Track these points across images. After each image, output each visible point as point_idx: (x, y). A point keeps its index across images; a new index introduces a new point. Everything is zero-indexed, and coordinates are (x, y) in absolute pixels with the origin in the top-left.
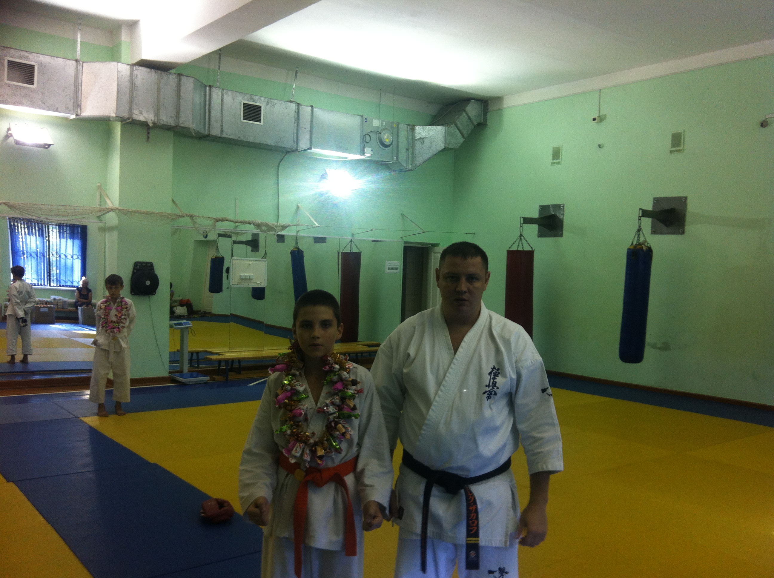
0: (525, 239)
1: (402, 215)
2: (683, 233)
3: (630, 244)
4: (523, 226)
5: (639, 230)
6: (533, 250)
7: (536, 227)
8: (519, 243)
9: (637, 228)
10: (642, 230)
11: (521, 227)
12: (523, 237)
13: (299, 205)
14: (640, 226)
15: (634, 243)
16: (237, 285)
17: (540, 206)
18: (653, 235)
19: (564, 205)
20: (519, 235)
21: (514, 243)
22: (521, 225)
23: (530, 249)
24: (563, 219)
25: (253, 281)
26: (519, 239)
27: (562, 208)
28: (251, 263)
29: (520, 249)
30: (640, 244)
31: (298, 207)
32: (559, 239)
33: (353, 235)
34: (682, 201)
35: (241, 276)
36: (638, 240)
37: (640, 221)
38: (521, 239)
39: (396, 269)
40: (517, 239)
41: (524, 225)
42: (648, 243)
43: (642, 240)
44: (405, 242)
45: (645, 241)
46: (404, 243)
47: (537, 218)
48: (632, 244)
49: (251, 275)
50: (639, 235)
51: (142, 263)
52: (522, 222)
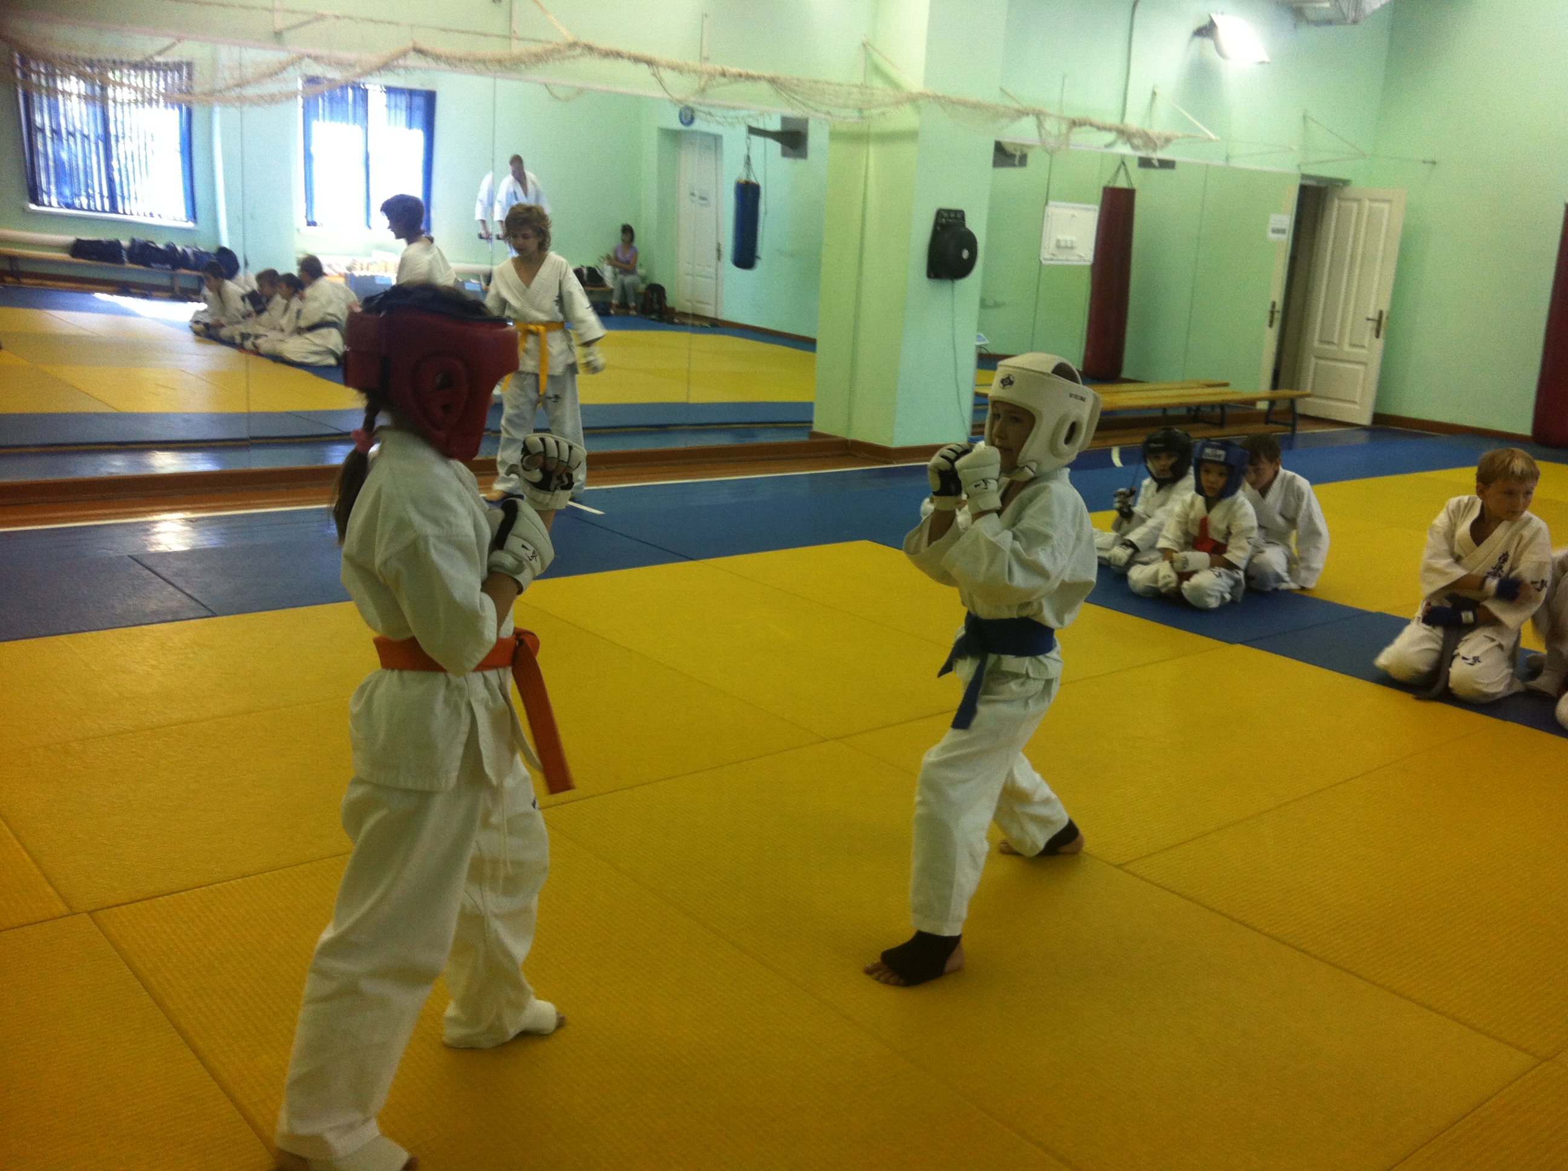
1: (1304, 117)
13: (1157, 91)
16: (1052, 260)
25: (1076, 251)
28: (1076, 214)
31: (1154, 94)
33: (1228, 158)
35: (1058, 241)
39: (1283, 231)
44: (1304, 176)
46: (1301, 179)
49: (1074, 238)
51: (949, 211)
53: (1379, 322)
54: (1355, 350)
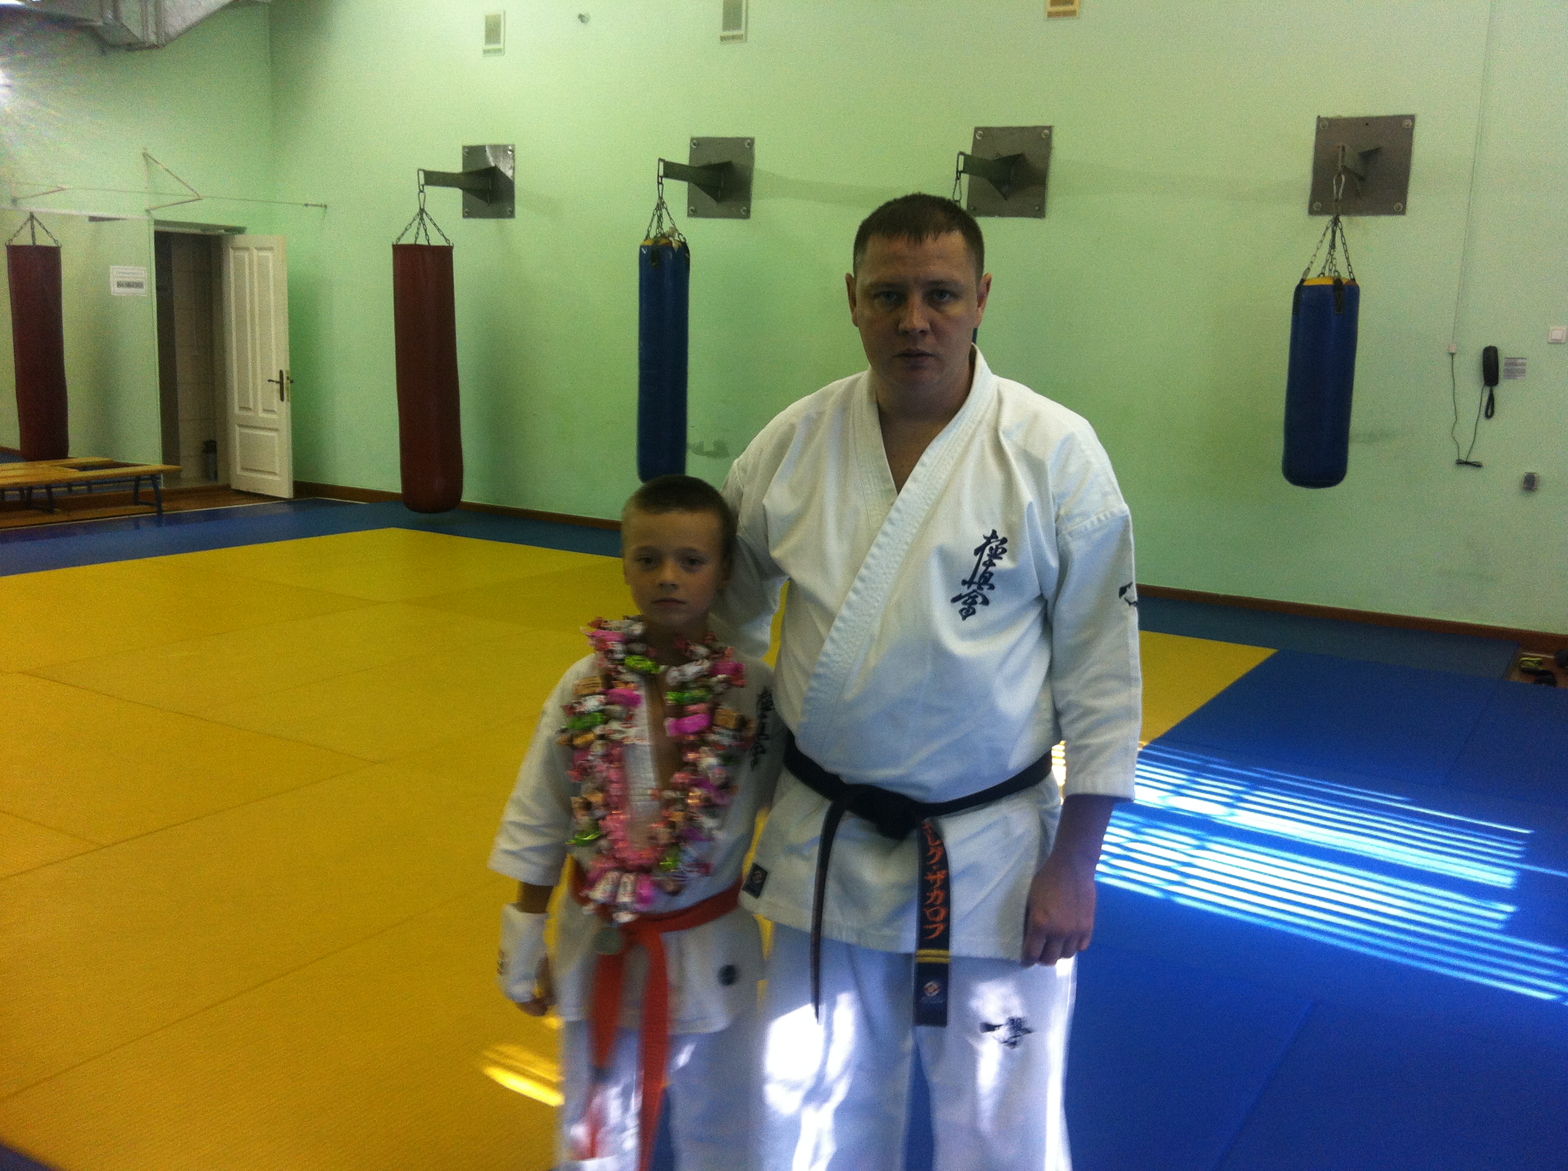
0: (431, 219)
1: (146, 156)
2: (747, 215)
3: (644, 238)
4: (425, 191)
5: (661, 205)
6: (451, 245)
7: (455, 195)
8: (418, 229)
9: (655, 201)
10: (665, 206)
11: (421, 191)
12: (427, 214)
14: (661, 198)
15: (652, 235)
17: (464, 147)
18: (690, 219)
19: (513, 146)
20: (418, 210)
21: (406, 229)
22: (422, 189)
23: (443, 243)
24: (513, 176)
26: (418, 220)
27: (510, 153)
29: (422, 241)
30: (663, 236)
32: (507, 222)
34: (745, 146)
36: (660, 226)
37: (661, 186)
38: (422, 219)
39: (139, 285)
40: (414, 220)
41: (429, 189)
42: (679, 234)
43: (666, 227)
44: (157, 222)
45: (674, 230)
46: (155, 225)
47: (458, 174)
48: (648, 236)
50: (660, 217)
52: (422, 181)
53: (281, 383)
54: (265, 415)
